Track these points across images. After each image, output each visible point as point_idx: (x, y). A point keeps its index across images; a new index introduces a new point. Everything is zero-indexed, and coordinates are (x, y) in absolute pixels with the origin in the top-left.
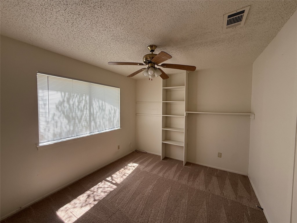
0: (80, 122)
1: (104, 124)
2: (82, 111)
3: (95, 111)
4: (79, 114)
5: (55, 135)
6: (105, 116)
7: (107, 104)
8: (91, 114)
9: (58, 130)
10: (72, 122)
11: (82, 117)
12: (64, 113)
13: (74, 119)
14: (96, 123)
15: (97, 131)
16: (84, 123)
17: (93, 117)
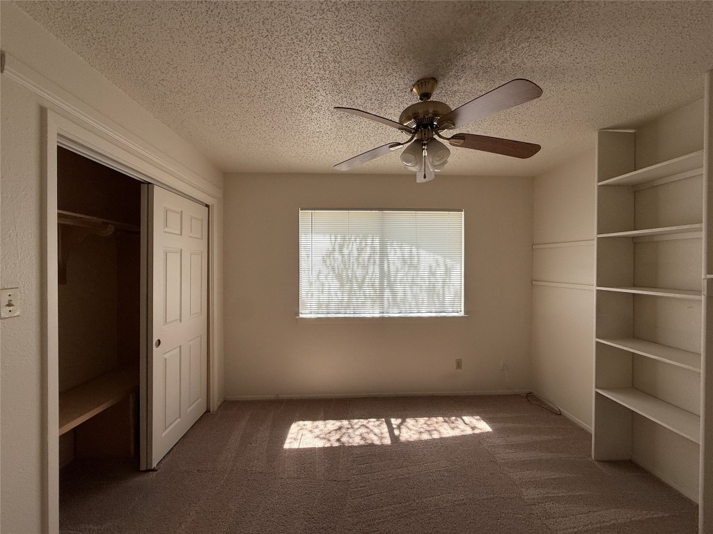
0: (360, 287)
1: (415, 297)
2: (365, 267)
3: (392, 268)
4: (359, 272)
5: (320, 305)
6: (419, 280)
7: (423, 252)
8: (383, 275)
9: (324, 298)
10: (347, 287)
11: (364, 278)
12: (333, 269)
13: (350, 281)
14: (394, 293)
15: (396, 310)
16: (369, 291)
17: (389, 281)
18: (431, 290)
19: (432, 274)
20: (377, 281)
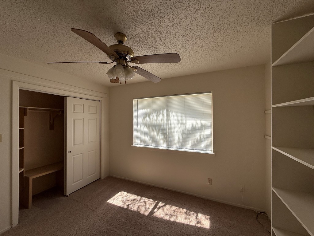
0: (158, 134)
1: (184, 140)
3: (173, 125)
5: (141, 141)
6: (186, 132)
7: (188, 117)
8: (169, 128)
9: (143, 138)
10: (152, 134)
13: (153, 131)
14: (173, 138)
15: (174, 147)
16: (161, 136)
17: (171, 131)
18: (193, 136)
19: (194, 128)
20: (165, 131)
